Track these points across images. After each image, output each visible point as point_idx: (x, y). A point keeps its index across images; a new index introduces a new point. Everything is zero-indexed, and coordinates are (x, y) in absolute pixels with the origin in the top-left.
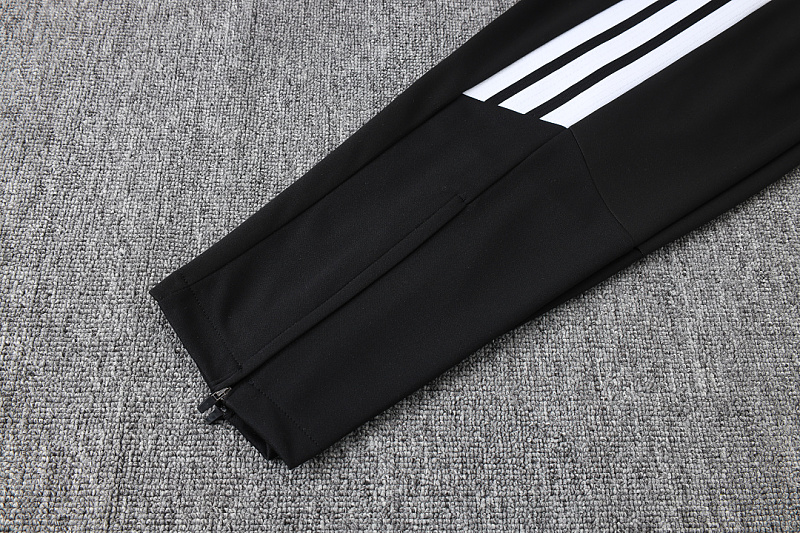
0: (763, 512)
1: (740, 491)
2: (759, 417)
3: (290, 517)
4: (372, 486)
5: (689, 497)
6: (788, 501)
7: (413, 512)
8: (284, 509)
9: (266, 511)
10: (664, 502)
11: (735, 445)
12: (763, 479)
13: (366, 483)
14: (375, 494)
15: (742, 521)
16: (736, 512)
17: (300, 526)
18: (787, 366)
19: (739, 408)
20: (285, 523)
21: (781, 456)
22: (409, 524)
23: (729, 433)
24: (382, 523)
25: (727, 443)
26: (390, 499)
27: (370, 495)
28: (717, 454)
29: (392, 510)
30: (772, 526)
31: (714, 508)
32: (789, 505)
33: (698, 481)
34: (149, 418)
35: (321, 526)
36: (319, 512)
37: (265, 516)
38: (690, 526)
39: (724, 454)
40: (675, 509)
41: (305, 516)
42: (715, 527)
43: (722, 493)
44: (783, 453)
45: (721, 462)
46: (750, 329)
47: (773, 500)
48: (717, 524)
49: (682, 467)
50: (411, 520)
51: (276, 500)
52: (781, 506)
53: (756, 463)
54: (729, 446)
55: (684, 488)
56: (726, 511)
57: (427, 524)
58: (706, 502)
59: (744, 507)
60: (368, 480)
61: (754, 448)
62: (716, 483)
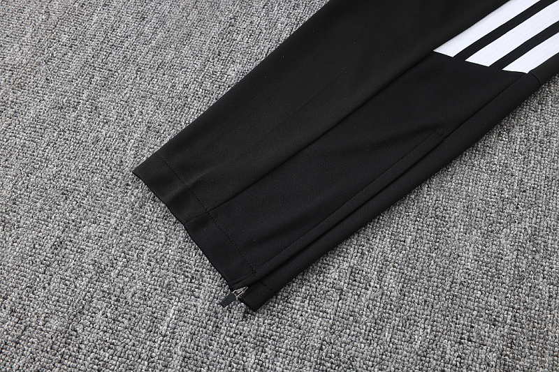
0: (423, 290)
1: (409, 269)
2: (452, 224)
3: (67, 191)
4: (130, 188)
5: (364, 261)
6: (448, 288)
7: (151, 211)
8: (66, 185)
9: (54, 183)
10: (342, 258)
11: (422, 238)
12: (434, 267)
13: (128, 185)
14: (130, 192)
15: (401, 290)
16: (399, 283)
17: (71, 198)
18: (495, 195)
19: (438, 213)
20: (63, 194)
21: (459, 256)
22: (144, 217)
23: (420, 227)
24: (125, 211)
25: (415, 233)
26: (138, 198)
27: (127, 192)
28: (403, 239)
29: (137, 205)
30: (426, 301)
31: (381, 274)
32: (448, 291)
33: (377, 252)
34: (11, 112)
35: (84, 202)
36: (87, 193)
37: (52, 186)
38: (355, 281)
39: (408, 241)
40: (348, 265)
41: (77, 192)
42: (376, 287)
43: (394, 267)
44: (460, 254)
45: (403, 245)
46: (476, 162)
47: (435, 284)
48: (378, 286)
49: (368, 240)
50: (146, 216)
51: (63, 179)
52: (440, 290)
53: (434, 255)
54: (416, 237)
55: (363, 254)
56: (390, 280)
57: (156, 221)
58: (377, 268)
59: (406, 281)
60: (130, 183)
61: (437, 244)
62: (392, 259)
